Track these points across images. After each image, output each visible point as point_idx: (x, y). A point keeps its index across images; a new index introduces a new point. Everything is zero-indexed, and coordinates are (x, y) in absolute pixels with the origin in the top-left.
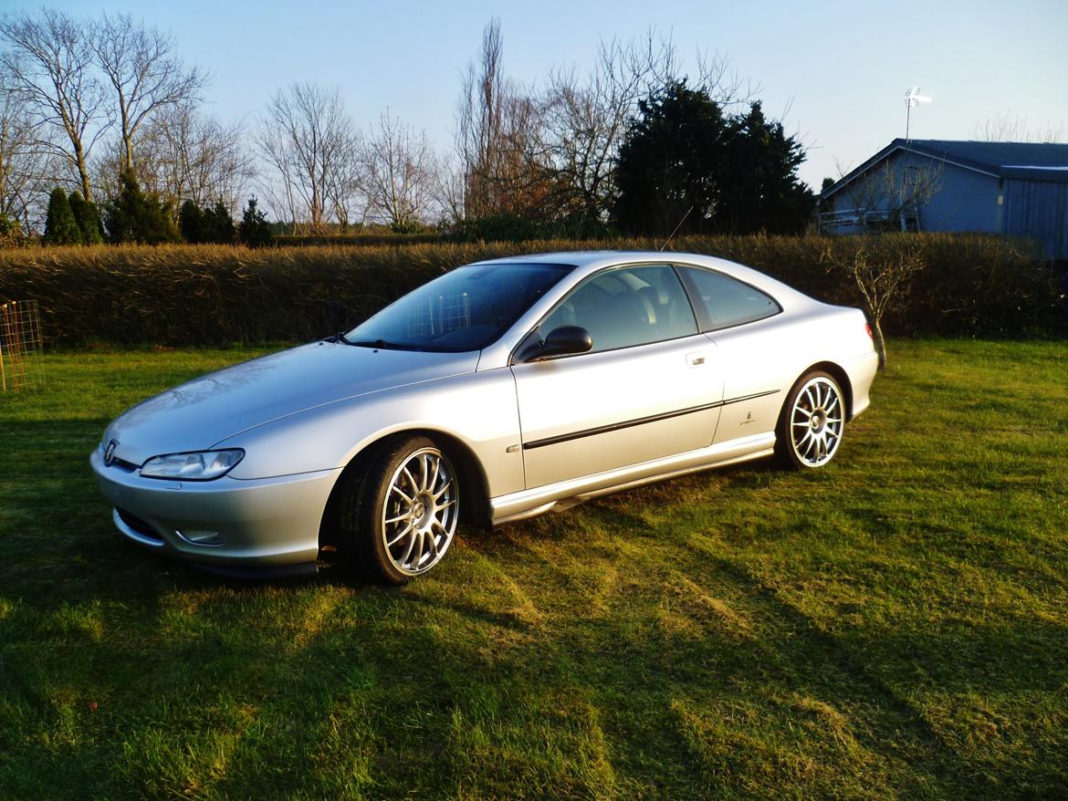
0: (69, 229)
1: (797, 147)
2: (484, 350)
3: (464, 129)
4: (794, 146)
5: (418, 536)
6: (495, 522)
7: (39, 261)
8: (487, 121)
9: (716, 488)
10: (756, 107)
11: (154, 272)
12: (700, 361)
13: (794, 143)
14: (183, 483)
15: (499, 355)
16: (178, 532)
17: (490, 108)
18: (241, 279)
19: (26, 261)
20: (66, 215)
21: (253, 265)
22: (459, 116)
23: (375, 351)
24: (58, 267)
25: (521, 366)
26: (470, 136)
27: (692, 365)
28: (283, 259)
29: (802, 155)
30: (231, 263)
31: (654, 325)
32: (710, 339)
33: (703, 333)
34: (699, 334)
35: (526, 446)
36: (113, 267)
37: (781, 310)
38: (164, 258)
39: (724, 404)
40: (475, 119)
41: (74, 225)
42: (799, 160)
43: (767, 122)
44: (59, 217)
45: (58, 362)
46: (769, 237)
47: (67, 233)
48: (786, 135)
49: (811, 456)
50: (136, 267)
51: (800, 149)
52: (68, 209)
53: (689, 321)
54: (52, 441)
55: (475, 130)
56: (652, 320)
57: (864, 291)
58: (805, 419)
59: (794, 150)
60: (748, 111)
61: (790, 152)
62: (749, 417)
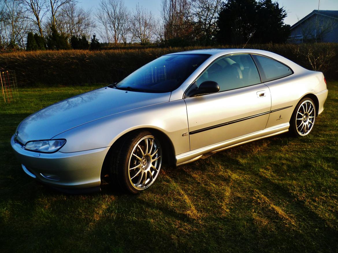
1: (284, 12)
2: (173, 92)
3: (164, 10)
4: (282, 11)
5: (145, 173)
6: (177, 165)
7: (19, 56)
8: (172, 6)
9: (265, 145)
11: (57, 60)
12: (263, 95)
13: (283, 10)
14: (41, 154)
15: (179, 94)
16: (41, 174)
17: (173, 2)
18: (87, 62)
19: (15, 56)
20: (33, 41)
21: (91, 57)
22: (162, 5)
23: (126, 92)
24: (25, 58)
25: (188, 98)
26: (166, 12)
27: (259, 96)
28: (101, 54)
29: (285, 15)
30: (84, 56)
31: (242, 79)
32: (266, 85)
33: (263, 83)
34: (261, 83)
35: (191, 133)
36: (44, 58)
37: (293, 73)
38: (61, 55)
39: (271, 112)
40: (167, 6)
41: (36, 44)
42: (284, 16)
43: (273, 2)
44: (30, 42)
45: (26, 91)
46: (273, 45)
47: (33, 47)
49: (303, 132)
50: (51, 58)
51: (285, 12)
52: (34, 39)
53: (257, 78)
54: (16, 122)
55: (168, 10)
56: (241, 77)
57: (312, 64)
58: (301, 117)
59: (282, 13)
61: (281, 13)
62: (280, 117)
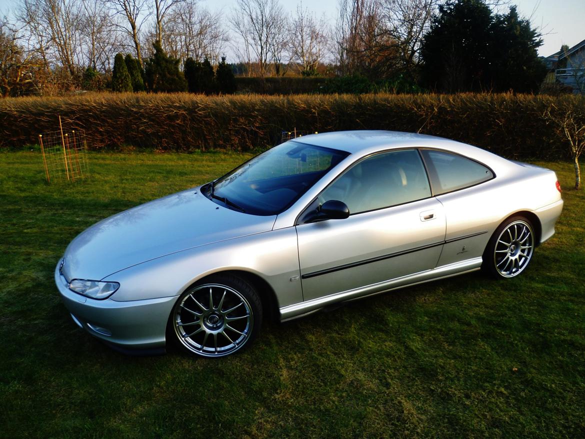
0: (124, 75)
1: (538, 36)
2: (279, 215)
3: (342, 16)
4: (536, 35)
6: (283, 321)
7: (95, 102)
8: (355, 10)
10: (513, 10)
11: (154, 109)
12: (431, 216)
13: (536, 33)
14: (88, 299)
15: (289, 218)
16: (89, 325)
17: (358, 2)
18: (200, 114)
19: (89, 102)
20: (123, 68)
21: (206, 107)
23: (217, 209)
24: (105, 106)
25: (303, 226)
26: (345, 19)
27: (423, 220)
28: (223, 103)
29: (541, 41)
30: (195, 104)
32: (439, 201)
33: (435, 196)
34: (432, 197)
35: (303, 277)
36: (134, 106)
37: (495, 176)
38: (160, 102)
39: (446, 243)
41: (127, 73)
42: (538, 44)
43: (520, 19)
44: (119, 69)
45: (103, 159)
46: (515, 95)
48: (532, 28)
50: (145, 106)
51: (540, 37)
52: (124, 64)
53: (425, 189)
54: (78, 219)
57: (570, 139)
58: (505, 247)
59: (536, 38)
60: (507, 12)
61: (534, 39)
62: (463, 249)
